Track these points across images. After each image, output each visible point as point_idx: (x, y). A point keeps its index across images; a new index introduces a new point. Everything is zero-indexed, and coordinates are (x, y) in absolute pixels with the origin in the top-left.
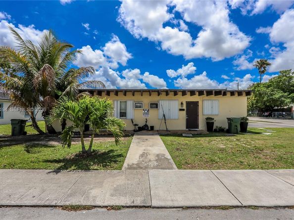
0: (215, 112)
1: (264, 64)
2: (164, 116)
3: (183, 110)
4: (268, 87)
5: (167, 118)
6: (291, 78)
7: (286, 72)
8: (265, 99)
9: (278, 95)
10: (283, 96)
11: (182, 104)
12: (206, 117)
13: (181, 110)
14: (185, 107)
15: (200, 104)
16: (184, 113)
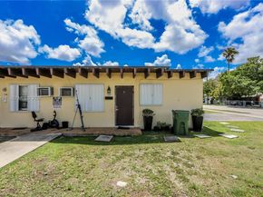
0: (158, 101)
1: (231, 52)
2: (79, 106)
3: (111, 98)
4: (236, 74)
5: (83, 110)
6: (259, 65)
7: (253, 59)
8: (233, 87)
9: (245, 82)
10: (251, 84)
11: (109, 89)
12: (145, 108)
13: (107, 98)
14: (113, 94)
15: (136, 90)
16: (113, 102)
